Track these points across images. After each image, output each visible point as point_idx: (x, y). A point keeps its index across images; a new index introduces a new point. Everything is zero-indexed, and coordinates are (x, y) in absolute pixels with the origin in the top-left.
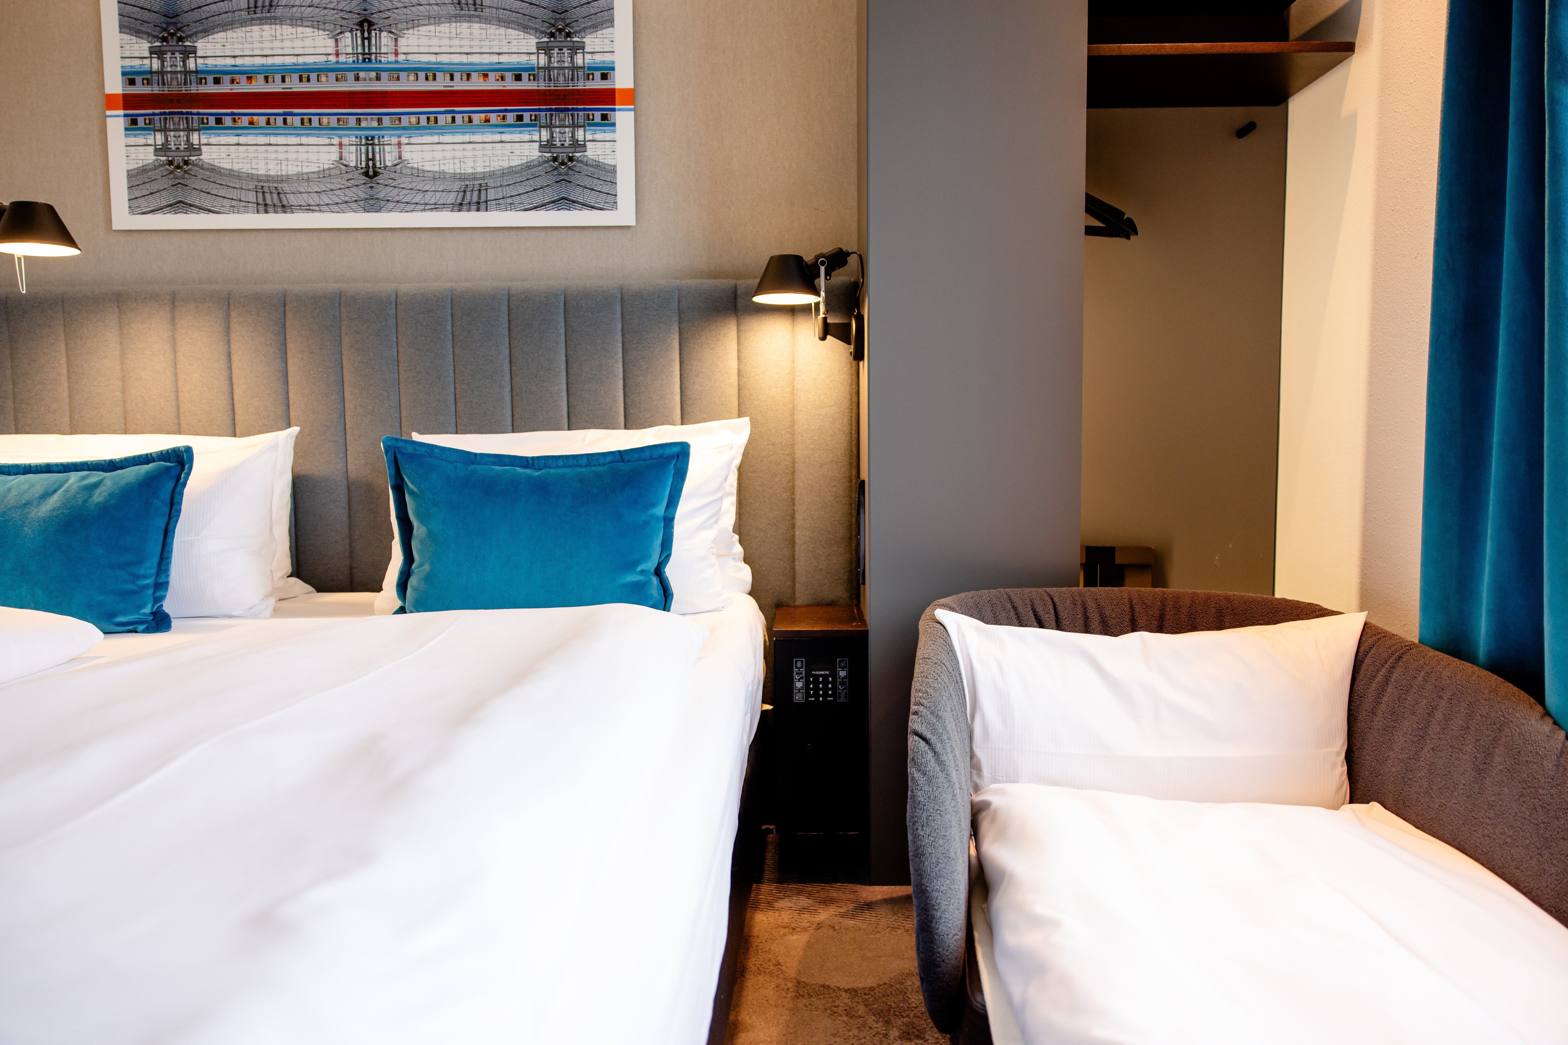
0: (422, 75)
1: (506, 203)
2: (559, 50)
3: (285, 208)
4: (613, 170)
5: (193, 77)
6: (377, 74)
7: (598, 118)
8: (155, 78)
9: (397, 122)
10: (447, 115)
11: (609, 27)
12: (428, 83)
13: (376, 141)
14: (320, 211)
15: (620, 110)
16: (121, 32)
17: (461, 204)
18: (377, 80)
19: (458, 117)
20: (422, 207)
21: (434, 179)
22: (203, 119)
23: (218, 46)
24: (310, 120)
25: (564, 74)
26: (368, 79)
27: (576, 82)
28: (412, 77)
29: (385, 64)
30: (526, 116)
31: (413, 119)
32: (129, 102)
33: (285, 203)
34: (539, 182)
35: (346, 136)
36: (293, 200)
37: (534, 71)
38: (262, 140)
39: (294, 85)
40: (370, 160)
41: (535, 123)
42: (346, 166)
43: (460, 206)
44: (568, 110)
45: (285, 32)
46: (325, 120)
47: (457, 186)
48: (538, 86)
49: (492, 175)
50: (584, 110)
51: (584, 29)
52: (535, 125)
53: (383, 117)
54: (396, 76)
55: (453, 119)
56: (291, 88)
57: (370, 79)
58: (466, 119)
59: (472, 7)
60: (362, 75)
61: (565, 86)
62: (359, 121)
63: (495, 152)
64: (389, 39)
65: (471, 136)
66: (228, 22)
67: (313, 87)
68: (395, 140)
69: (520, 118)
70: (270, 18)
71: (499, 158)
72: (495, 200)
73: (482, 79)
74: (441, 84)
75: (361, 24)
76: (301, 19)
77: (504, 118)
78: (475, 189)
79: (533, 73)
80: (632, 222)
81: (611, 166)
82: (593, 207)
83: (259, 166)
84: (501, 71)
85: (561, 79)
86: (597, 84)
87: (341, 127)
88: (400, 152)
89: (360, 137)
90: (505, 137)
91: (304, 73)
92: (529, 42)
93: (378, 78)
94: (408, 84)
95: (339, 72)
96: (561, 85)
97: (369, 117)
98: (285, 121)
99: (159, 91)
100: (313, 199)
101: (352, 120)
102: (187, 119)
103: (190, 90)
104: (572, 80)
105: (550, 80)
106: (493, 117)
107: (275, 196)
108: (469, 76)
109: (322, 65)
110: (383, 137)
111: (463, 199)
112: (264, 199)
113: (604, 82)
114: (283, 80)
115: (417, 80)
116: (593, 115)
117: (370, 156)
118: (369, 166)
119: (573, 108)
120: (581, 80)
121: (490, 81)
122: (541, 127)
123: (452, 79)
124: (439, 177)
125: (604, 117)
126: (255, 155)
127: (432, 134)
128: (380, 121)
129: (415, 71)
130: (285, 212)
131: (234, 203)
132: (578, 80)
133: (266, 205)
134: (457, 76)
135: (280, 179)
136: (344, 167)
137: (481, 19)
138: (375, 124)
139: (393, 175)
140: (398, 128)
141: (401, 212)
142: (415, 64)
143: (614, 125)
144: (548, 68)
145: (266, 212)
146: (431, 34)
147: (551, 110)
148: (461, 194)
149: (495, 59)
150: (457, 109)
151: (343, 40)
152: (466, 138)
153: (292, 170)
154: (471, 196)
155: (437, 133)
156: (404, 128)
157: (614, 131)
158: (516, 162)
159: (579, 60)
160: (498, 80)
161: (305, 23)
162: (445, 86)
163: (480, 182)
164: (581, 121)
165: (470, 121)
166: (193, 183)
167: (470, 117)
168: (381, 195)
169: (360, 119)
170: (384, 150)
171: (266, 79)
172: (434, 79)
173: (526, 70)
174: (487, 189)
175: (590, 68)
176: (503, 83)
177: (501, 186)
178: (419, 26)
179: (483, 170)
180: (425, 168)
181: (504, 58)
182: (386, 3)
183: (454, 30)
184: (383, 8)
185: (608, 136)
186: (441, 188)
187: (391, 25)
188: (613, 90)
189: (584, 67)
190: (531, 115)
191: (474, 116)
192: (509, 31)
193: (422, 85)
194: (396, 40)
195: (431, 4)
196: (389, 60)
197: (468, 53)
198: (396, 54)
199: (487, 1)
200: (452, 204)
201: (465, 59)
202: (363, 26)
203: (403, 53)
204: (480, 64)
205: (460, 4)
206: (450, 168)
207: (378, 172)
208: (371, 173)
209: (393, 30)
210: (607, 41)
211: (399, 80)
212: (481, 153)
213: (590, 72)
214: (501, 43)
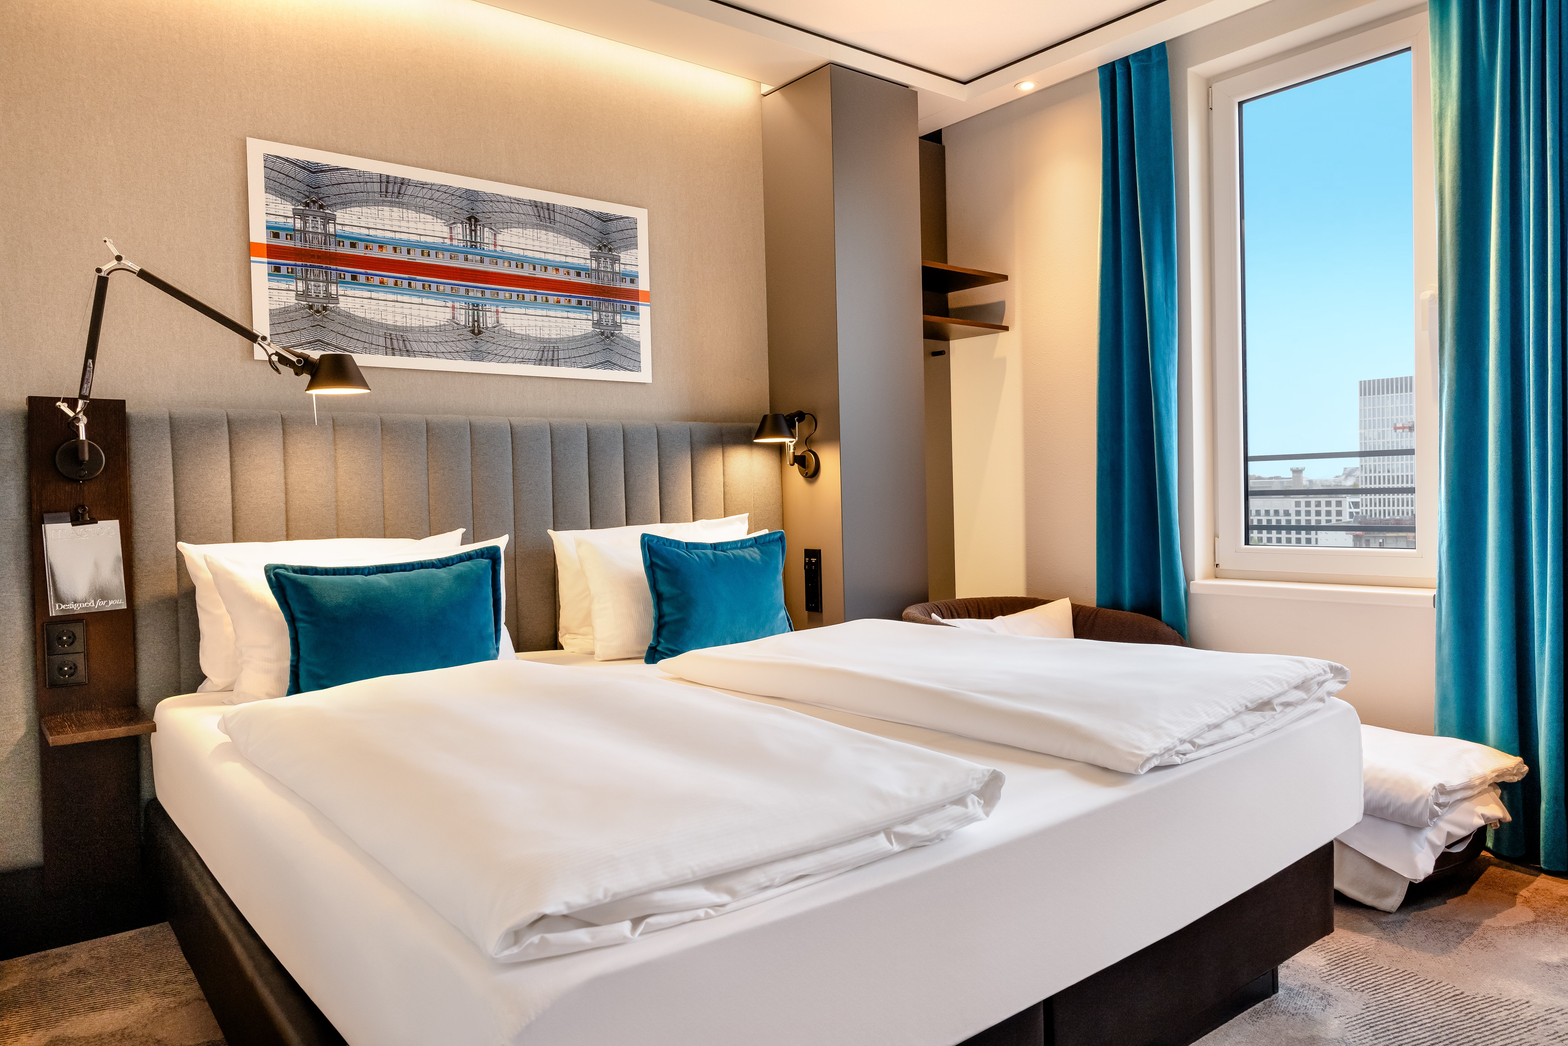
0: (513, 263)
1: (571, 362)
2: (605, 259)
3: (409, 353)
4: (638, 345)
5: (332, 240)
6: (481, 258)
7: (629, 309)
8: (298, 235)
9: (496, 295)
10: (531, 295)
11: (635, 249)
12: (517, 270)
13: (480, 308)
14: (437, 357)
15: (642, 305)
16: (266, 192)
17: (541, 360)
18: (481, 262)
19: (539, 297)
20: (513, 360)
21: (522, 339)
22: (340, 274)
23: (355, 217)
24: (430, 286)
25: (608, 276)
26: (474, 260)
27: (615, 282)
28: (506, 264)
29: (487, 251)
30: (584, 301)
31: (507, 295)
32: (272, 252)
33: (409, 348)
34: (593, 349)
35: (457, 301)
36: (415, 346)
38: (391, 297)
39: (417, 257)
40: (476, 321)
42: (457, 324)
43: (540, 362)
44: (610, 301)
45: (410, 215)
46: (441, 287)
47: (538, 346)
48: (591, 282)
49: (561, 340)
50: (620, 302)
51: (620, 247)
52: (589, 309)
53: (486, 290)
54: (495, 261)
56: (415, 260)
57: (476, 261)
58: (544, 299)
59: (548, 221)
60: (470, 257)
61: (608, 285)
62: (467, 291)
63: (564, 325)
64: (490, 234)
65: (548, 312)
66: (363, 199)
67: (431, 260)
68: (494, 309)
69: (580, 303)
70: (399, 203)
71: (566, 329)
72: (564, 358)
73: (554, 272)
74: (527, 272)
75: (469, 219)
76: (424, 208)
77: (569, 301)
78: (551, 350)
79: (589, 272)
80: (649, 380)
81: (637, 342)
82: (626, 369)
83: (388, 318)
84: (568, 268)
85: (606, 279)
86: (627, 285)
87: (454, 294)
88: (498, 318)
89: (468, 303)
90: (570, 315)
91: (426, 249)
92: (585, 251)
93: (482, 261)
94: (502, 268)
95: (453, 252)
96: (606, 283)
97: (475, 289)
98: (410, 284)
99: (301, 246)
100: (432, 348)
101: (462, 290)
102: (326, 273)
103: (330, 250)
104: (613, 280)
105: (599, 279)
106: (562, 299)
107: (401, 342)
108: (546, 269)
109: (438, 245)
110: (485, 305)
111: (542, 357)
112: (392, 344)
113: (632, 285)
114: (409, 253)
115: (510, 266)
116: (626, 306)
117: (476, 319)
118: (475, 326)
119: (613, 300)
120: (618, 282)
121: (560, 274)
122: (593, 310)
123: (534, 269)
124: (525, 338)
125: (633, 308)
126: (385, 308)
127: (520, 307)
128: (483, 293)
129: (509, 259)
130: (409, 356)
131: (366, 345)
132: (616, 281)
133: (393, 349)
134: (538, 267)
135: (405, 329)
136: (456, 325)
137: (553, 230)
138: (479, 295)
139: (492, 335)
140: (495, 299)
141: (498, 362)
142: (509, 255)
143: (638, 314)
144: (598, 271)
145: (394, 355)
146: (519, 234)
148: (541, 352)
149: (563, 259)
150: (538, 291)
151: (456, 228)
152: (544, 313)
153: (415, 323)
154: (548, 355)
155: (524, 307)
156: (501, 301)
158: (577, 333)
159: (617, 268)
160: (565, 274)
161: (426, 212)
162: (529, 274)
163: (554, 345)
164: (618, 309)
165: (547, 301)
166: (330, 325)
167: (546, 298)
168: (483, 349)
169: (468, 289)
170: (486, 314)
171: (395, 249)
172: (522, 267)
173: (583, 269)
174: (558, 351)
175: (624, 274)
176: (569, 277)
177: (568, 349)
178: (511, 228)
179: (555, 337)
180: (515, 331)
181: (569, 260)
182: (488, 207)
183: (535, 234)
184: (486, 210)
185: (635, 321)
186: (527, 347)
187: (491, 224)
188: (638, 291)
189: (619, 273)
190: (587, 301)
191: (549, 297)
192: (573, 241)
193: (514, 271)
194: (495, 235)
195: (520, 214)
196: (490, 249)
197: (545, 253)
198: (495, 245)
199: (558, 217)
200: (535, 359)
201: (542, 256)
202: (470, 221)
203: (500, 246)
204: (553, 261)
205: (539, 216)
206: (533, 333)
207: (481, 331)
208: (476, 331)
209: (493, 228)
210: (633, 258)
211: (497, 264)
212: (554, 324)
213: (623, 276)
214: (567, 249)
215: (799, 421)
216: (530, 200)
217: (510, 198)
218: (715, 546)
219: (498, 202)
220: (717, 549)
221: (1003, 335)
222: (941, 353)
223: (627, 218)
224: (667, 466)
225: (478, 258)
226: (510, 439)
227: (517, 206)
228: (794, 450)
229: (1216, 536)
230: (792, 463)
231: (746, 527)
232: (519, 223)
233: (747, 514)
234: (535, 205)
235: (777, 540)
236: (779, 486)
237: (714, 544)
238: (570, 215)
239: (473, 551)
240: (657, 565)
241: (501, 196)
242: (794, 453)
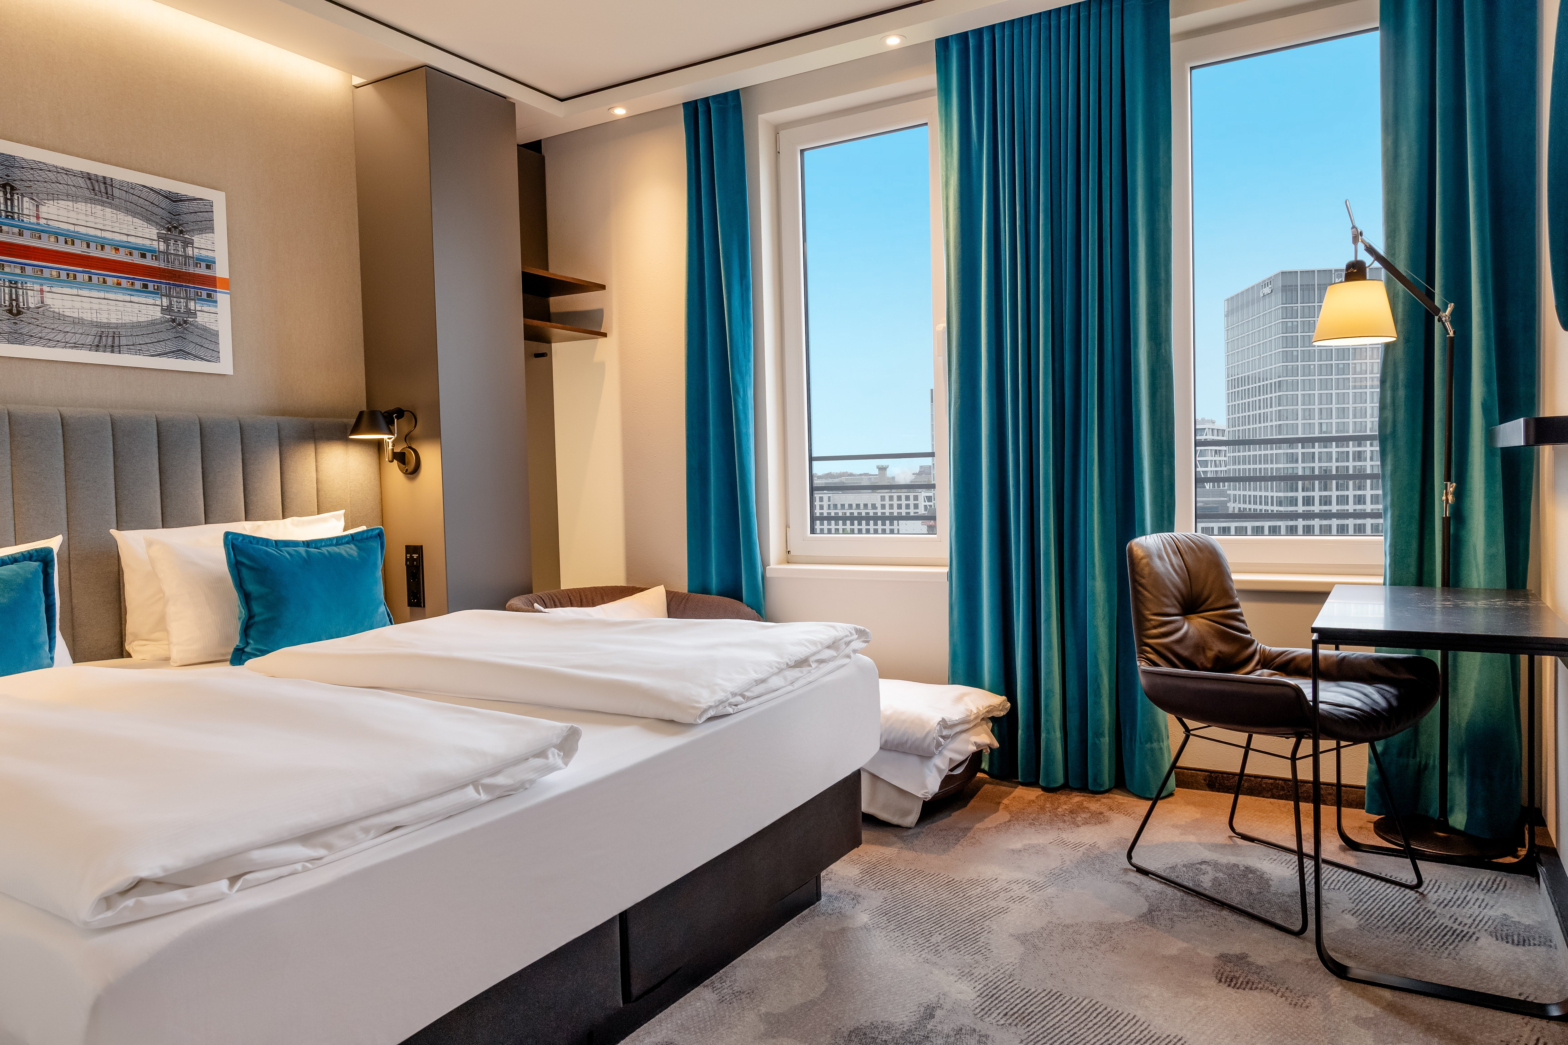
0: (62, 239)
1: (135, 349)
2: (175, 241)
4: (216, 334)
6: (20, 230)
7: (204, 296)
9: (39, 273)
10: (85, 274)
11: (210, 233)
12: (66, 246)
13: (19, 286)
15: (220, 292)
17: (98, 346)
18: (20, 235)
19: (95, 278)
20: (64, 344)
21: (74, 323)
25: (179, 260)
26: (11, 232)
28: (52, 239)
29: (27, 223)
30: (151, 285)
31: (54, 273)
37: (156, 253)
40: (14, 300)
41: (156, 292)
43: (97, 348)
44: (182, 286)
47: (94, 331)
48: (159, 265)
49: (124, 325)
50: (194, 288)
51: (193, 230)
52: (157, 294)
53: (26, 266)
54: (37, 235)
55: (90, 279)
57: (13, 233)
58: (101, 280)
59: (104, 195)
61: (180, 269)
63: (125, 309)
64: (31, 204)
65: (106, 294)
68: (37, 287)
69: (145, 286)
71: (129, 314)
72: (127, 345)
73: (114, 252)
74: (78, 249)
77: (133, 284)
78: (110, 335)
79: (156, 255)
80: (229, 371)
81: (215, 330)
82: (202, 359)
84: (131, 249)
85: (177, 262)
86: (202, 271)
88: (42, 298)
89: (4, 280)
90: (134, 299)
92: (152, 232)
93: (21, 234)
94: (47, 243)
96: (177, 267)
104: (185, 264)
105: (168, 262)
106: (124, 282)
108: (103, 248)
110: (26, 283)
111: (100, 342)
113: (208, 271)
115: (57, 242)
116: (201, 292)
117: (14, 297)
118: (13, 305)
119: (185, 285)
120: (191, 266)
121: (120, 254)
122: (162, 295)
123: (88, 246)
124: (77, 322)
125: (209, 296)
127: (71, 287)
128: (23, 269)
129: (56, 234)
132: (189, 266)
134: (92, 245)
137: (112, 206)
138: (18, 271)
139: (36, 316)
140: (39, 276)
141: (43, 347)
142: (55, 229)
143: (216, 302)
144: (166, 253)
146: (68, 208)
147: (169, 284)
148: (98, 338)
149: (124, 238)
150: (93, 271)
152: (102, 295)
154: (107, 341)
155: (76, 287)
156: (46, 279)
157: (216, 307)
158: (143, 319)
159: (189, 251)
160: (127, 255)
162: (82, 251)
163: (114, 330)
164: (192, 295)
165: (105, 282)
167: (104, 279)
168: (25, 331)
170: (27, 294)
172: (73, 244)
173: (150, 251)
174: (119, 337)
175: (198, 259)
176: (131, 258)
177: (131, 335)
178: (58, 200)
179: (116, 322)
180: (65, 314)
181: (132, 239)
182: (28, 175)
183: (89, 209)
184: (25, 178)
185: (212, 309)
186: (80, 331)
187: (32, 193)
188: (215, 278)
189: (193, 258)
190: (154, 285)
191: (108, 279)
192: (135, 220)
193: (61, 247)
194: (37, 206)
195: (69, 185)
196: (31, 221)
197: (101, 230)
198: (38, 217)
199: (117, 193)
200: (90, 345)
201: (98, 233)
202: (6, 189)
203: (44, 218)
204: (112, 240)
205: (94, 190)
206: (87, 316)
207: (22, 312)
208: (15, 311)
209: (34, 198)
210: (209, 242)
211: (40, 239)
212: (114, 308)
213: (198, 261)
214: (129, 227)
215: (398, 418)
216: (81, 171)
217: (56, 167)
218: (308, 544)
219: (41, 170)
220: (311, 546)
221: (601, 340)
222: (543, 355)
223: (201, 199)
224: (252, 461)
225: (16, 230)
226: (60, 431)
227: (65, 177)
228: (393, 446)
229: (787, 526)
230: (390, 459)
231: (342, 523)
232: (68, 195)
233: (344, 511)
234: (89, 177)
235: (375, 537)
236: (378, 482)
237: (307, 541)
238: (132, 191)
239: (18, 553)
240: (243, 564)
241: (44, 164)
242: (393, 449)
